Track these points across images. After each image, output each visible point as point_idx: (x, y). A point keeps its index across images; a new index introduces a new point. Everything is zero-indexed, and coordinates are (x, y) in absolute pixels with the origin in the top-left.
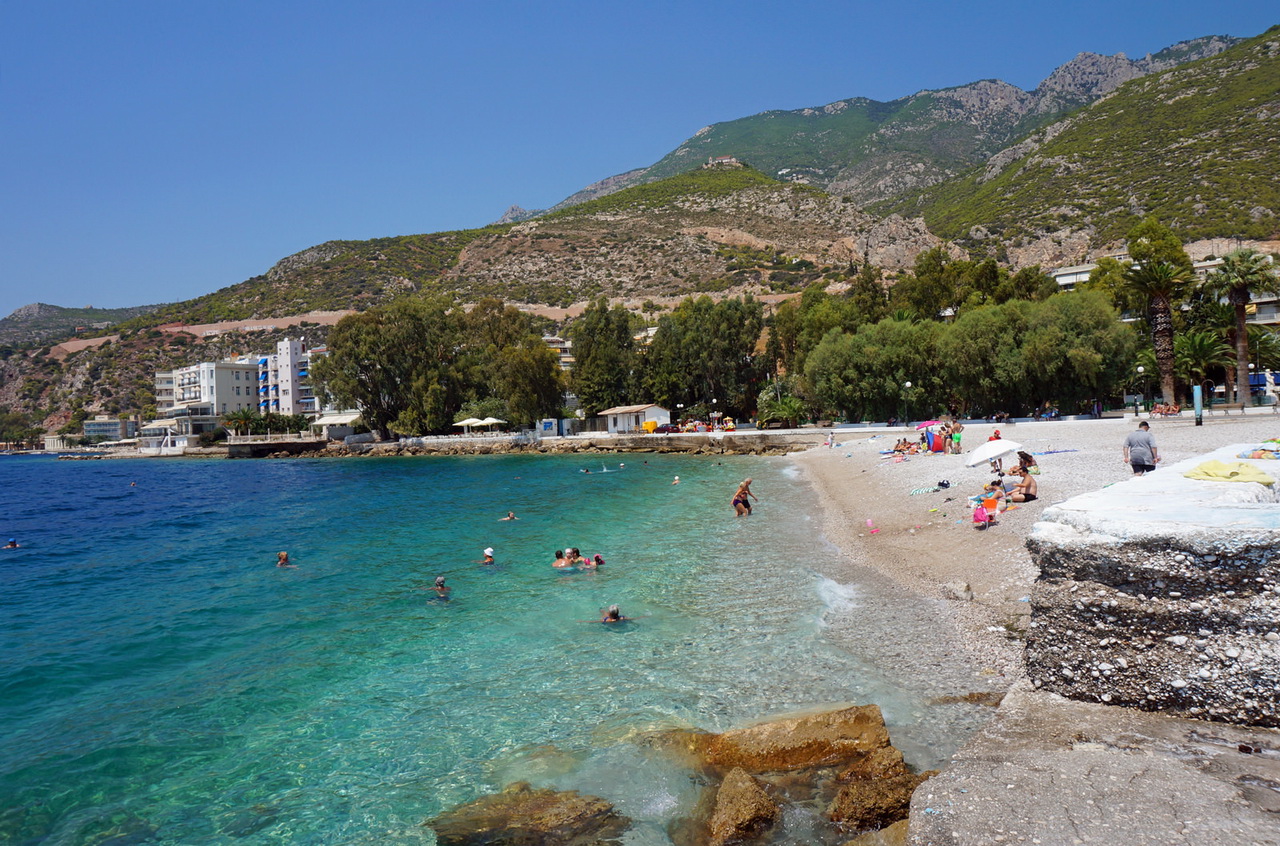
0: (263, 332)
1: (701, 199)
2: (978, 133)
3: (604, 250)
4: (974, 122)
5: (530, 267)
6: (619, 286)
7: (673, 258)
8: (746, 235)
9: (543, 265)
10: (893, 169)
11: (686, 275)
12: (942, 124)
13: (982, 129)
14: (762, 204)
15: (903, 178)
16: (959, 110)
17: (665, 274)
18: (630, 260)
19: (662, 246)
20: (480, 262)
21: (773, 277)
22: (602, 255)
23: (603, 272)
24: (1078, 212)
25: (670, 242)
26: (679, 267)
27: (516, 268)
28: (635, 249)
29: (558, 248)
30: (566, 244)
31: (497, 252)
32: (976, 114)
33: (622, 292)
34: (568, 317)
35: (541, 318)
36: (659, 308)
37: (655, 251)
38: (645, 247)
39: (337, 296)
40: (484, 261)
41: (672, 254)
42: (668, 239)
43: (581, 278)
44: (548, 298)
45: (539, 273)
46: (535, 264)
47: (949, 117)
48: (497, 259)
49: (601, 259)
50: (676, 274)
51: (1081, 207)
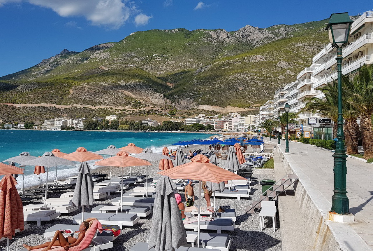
0: (32, 107)
1: (124, 82)
2: (213, 48)
3: (102, 94)
4: (214, 44)
5: (87, 97)
6: (105, 103)
7: (116, 98)
8: (131, 93)
9: (90, 96)
10: (185, 59)
11: (118, 102)
12: (204, 43)
13: (215, 46)
14: (135, 86)
15: (186, 63)
16: (210, 39)
17: (114, 101)
18: (108, 97)
19: (114, 95)
20: (76, 94)
21: (133, 105)
22: (102, 95)
23: (102, 99)
24: (193, 94)
25: (116, 94)
26: (117, 100)
27: (84, 97)
28: (109, 95)
29: (93, 92)
30: (95, 91)
31: (79, 91)
32: (215, 40)
33: (106, 104)
34: (95, 109)
35: (90, 108)
36: (113, 109)
37: (113, 96)
38: (111, 94)
39: (47, 100)
40: (77, 94)
41: (116, 97)
42: (116, 93)
43: (98, 100)
44: (92, 104)
45: (89, 98)
46: (88, 96)
47: (207, 41)
48: (80, 94)
49: (102, 96)
50: (116, 102)
51: (193, 93)
